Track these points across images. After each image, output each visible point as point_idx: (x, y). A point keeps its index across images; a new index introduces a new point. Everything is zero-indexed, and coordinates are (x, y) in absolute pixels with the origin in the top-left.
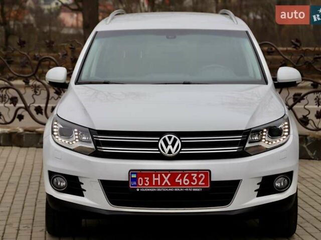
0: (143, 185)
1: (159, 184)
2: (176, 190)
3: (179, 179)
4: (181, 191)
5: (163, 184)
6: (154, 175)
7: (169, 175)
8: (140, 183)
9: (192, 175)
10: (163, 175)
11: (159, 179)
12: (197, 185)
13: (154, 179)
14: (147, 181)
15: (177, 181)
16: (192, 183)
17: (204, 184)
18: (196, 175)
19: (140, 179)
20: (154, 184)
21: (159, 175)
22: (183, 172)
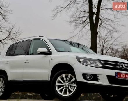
2: (126, 79)
3: (126, 76)
19: (118, 75)
20: (121, 77)
21: (122, 74)
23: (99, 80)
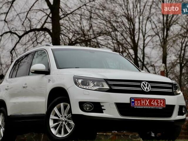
0: (137, 105)
1: (144, 105)
2: (152, 108)
3: (153, 103)
4: (154, 109)
5: (146, 105)
6: (142, 100)
7: (149, 100)
8: (136, 104)
9: (158, 101)
10: (146, 100)
11: (144, 102)
12: (160, 106)
13: (142, 102)
14: (139, 103)
15: (152, 103)
16: (158, 105)
17: (163, 105)
18: (159, 101)
19: (136, 102)
20: (142, 105)
21: (144, 100)
22: (154, 99)
23: (104, 111)
